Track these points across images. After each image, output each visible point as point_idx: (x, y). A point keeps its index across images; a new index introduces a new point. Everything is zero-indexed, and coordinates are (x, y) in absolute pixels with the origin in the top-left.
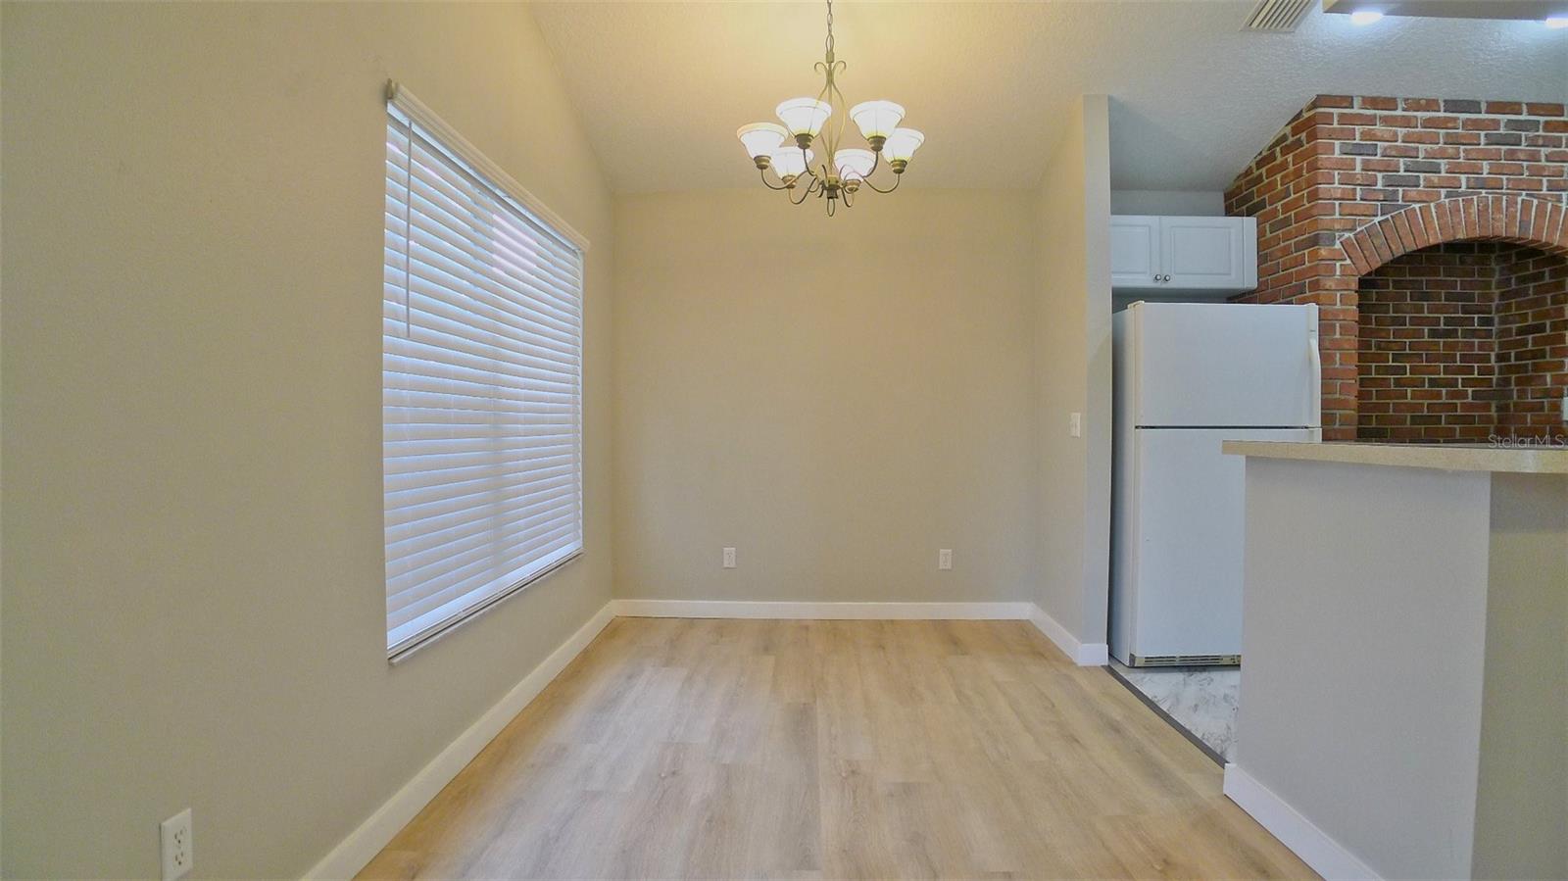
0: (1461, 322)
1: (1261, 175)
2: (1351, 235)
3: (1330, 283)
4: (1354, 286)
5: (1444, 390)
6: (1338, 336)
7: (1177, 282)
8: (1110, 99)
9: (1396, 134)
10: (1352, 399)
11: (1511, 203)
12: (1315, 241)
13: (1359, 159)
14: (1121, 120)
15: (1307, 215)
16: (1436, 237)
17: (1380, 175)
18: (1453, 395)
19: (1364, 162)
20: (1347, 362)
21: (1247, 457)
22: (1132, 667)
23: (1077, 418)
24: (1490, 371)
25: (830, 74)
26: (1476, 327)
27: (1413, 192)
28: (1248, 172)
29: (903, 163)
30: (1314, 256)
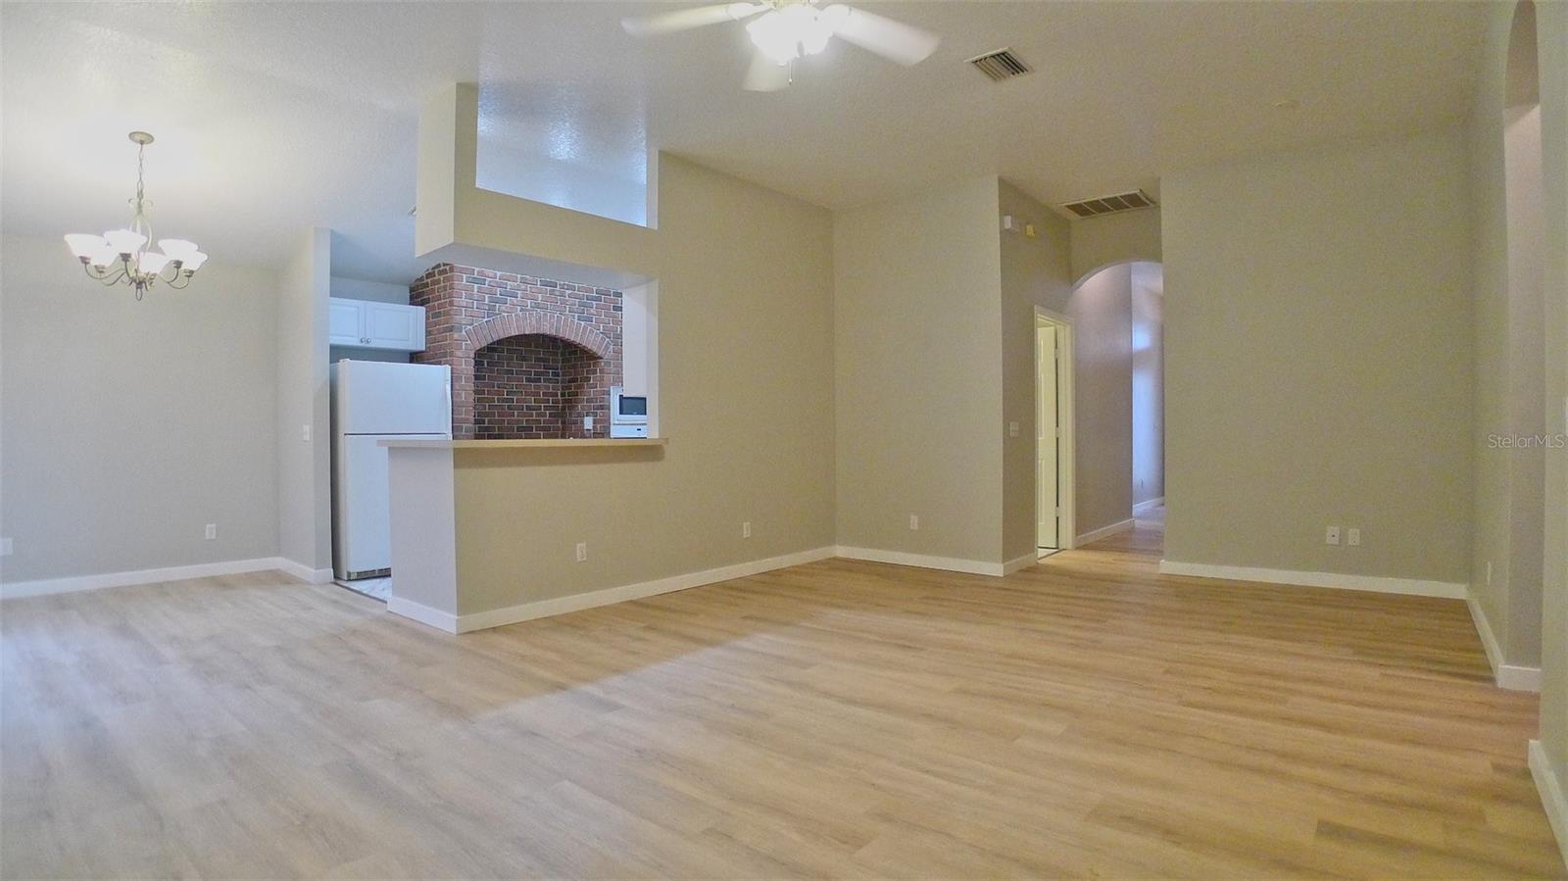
0: (541, 374)
1: (427, 283)
2: (471, 327)
3: (459, 353)
4: (472, 355)
5: (534, 412)
6: (463, 383)
7: (375, 344)
8: (332, 231)
9: (495, 274)
10: (472, 418)
11: (552, 317)
12: (451, 329)
13: (476, 286)
14: (338, 243)
15: (447, 313)
16: (514, 333)
17: (487, 296)
18: (538, 415)
19: (479, 288)
20: (467, 396)
21: (389, 448)
22: (349, 580)
23: (307, 428)
24: (557, 402)
25: (140, 206)
26: (551, 377)
27: (503, 308)
28: (421, 279)
29: (192, 272)
30: (451, 337)
